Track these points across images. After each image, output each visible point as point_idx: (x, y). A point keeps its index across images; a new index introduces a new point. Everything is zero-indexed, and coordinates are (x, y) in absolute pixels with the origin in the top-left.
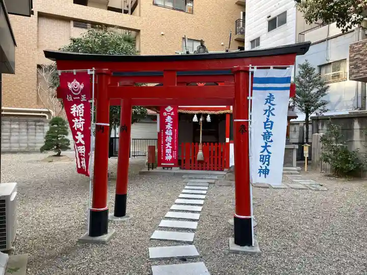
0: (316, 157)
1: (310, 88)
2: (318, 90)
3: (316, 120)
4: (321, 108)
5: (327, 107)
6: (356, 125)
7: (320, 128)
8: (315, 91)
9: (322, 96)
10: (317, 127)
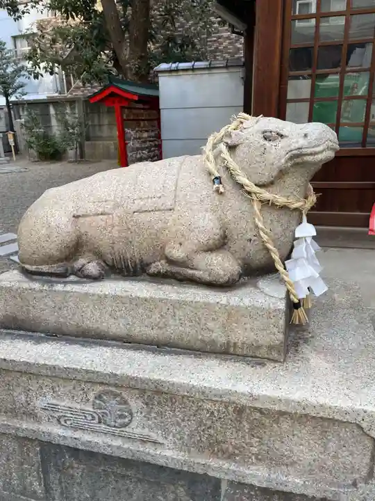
0: (22, 146)
1: (5, 66)
2: (13, 70)
3: (16, 104)
4: (20, 90)
5: (26, 89)
6: (52, 111)
7: (21, 113)
8: (10, 70)
9: (19, 77)
10: (19, 113)
